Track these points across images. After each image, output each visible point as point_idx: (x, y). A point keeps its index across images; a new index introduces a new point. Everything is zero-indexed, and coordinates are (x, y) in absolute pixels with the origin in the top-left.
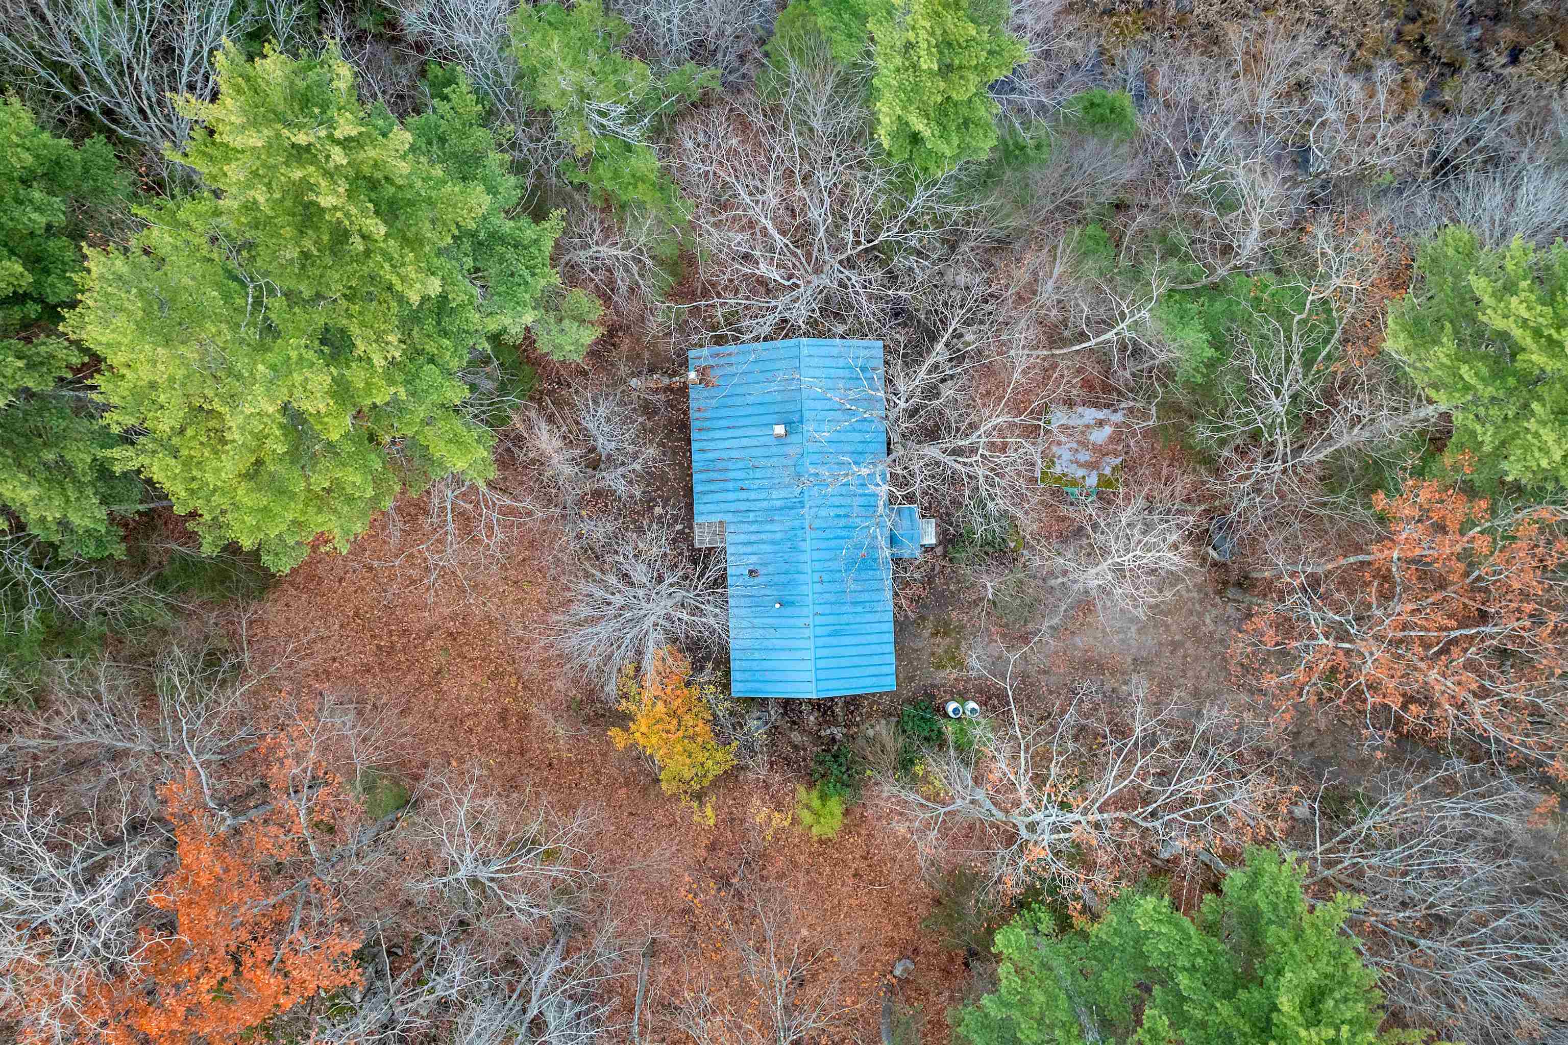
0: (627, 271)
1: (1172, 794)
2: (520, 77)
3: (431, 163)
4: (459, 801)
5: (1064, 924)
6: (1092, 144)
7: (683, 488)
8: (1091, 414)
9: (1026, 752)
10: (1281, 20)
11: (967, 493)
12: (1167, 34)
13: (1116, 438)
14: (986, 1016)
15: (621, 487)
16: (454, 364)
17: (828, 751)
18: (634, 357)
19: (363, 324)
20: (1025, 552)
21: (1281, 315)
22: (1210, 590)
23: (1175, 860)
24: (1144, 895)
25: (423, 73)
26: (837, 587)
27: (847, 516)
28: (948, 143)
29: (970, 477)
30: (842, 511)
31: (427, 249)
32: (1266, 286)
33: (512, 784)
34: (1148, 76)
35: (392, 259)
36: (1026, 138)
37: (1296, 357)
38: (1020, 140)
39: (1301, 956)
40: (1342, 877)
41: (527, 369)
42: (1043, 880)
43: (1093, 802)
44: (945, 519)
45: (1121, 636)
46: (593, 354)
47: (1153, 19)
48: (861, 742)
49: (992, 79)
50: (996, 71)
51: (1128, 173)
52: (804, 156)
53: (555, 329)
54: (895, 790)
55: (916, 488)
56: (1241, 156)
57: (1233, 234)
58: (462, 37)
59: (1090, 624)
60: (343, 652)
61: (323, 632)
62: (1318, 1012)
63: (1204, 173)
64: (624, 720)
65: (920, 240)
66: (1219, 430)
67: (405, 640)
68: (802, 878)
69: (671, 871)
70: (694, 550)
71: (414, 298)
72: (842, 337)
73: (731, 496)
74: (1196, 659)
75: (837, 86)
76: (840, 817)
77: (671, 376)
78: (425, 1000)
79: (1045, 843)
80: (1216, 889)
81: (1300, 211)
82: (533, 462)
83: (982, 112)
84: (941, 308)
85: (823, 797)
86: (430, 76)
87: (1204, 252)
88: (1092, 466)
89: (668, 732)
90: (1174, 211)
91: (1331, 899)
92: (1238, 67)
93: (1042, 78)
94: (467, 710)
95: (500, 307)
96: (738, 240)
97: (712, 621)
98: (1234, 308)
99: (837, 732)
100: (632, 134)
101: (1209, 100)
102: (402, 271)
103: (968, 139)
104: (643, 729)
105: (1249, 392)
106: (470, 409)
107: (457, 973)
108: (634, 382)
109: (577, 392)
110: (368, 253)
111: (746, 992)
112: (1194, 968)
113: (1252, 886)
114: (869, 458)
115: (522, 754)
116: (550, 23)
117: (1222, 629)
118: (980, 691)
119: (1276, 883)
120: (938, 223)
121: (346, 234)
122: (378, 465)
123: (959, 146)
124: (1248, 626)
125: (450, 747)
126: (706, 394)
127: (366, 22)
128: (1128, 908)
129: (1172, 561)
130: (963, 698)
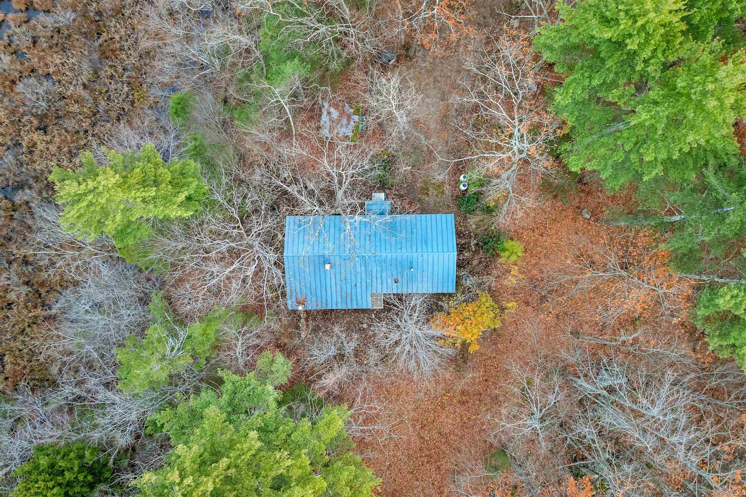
0: (249, 339)
1: (506, 85)
2: (154, 389)
3: (193, 433)
4: (503, 426)
5: (567, 138)
6: (196, 114)
7: (355, 313)
8: (325, 118)
9: (484, 154)
10: (139, 22)
11: (360, 178)
12: (144, 76)
13: (336, 106)
14: (610, 176)
15: (353, 345)
16: (292, 425)
17: (482, 247)
18: (291, 336)
19: (271, 470)
20: (389, 151)
21: (280, 26)
22: (410, 64)
23: (538, 84)
24: (553, 99)
25: (151, 436)
26: (404, 241)
27: (370, 236)
28: (191, 183)
29: (352, 177)
30: (368, 238)
31: (235, 437)
32: (265, 33)
33: (495, 399)
34: (164, 86)
35: (239, 455)
36: (190, 145)
37: (300, 20)
38: (192, 148)
39: (585, 27)
40: (547, 5)
41: (295, 387)
42: (546, 148)
43: (509, 123)
44: (373, 189)
45: (431, 106)
46: (289, 356)
47: (136, 83)
48: (478, 231)
49: (161, 160)
50: (158, 159)
51: (209, 97)
52: (196, 252)
53: (276, 375)
54: (502, 217)
55: (356, 202)
56: (203, 43)
57: (240, 48)
58: (133, 417)
59: (424, 121)
60: (430, 480)
61: (420, 489)
62: (612, 19)
63: (211, 61)
64: (465, 345)
65: (238, 197)
66: (333, 58)
67: (425, 450)
68: (543, 261)
69: (538, 324)
70: (384, 309)
71: (259, 444)
72: (284, 236)
73: (359, 290)
74: (442, 71)
75: (162, 235)
76: (514, 242)
77: (301, 318)
78: (598, 445)
79: (528, 146)
80: (551, 65)
81: (230, 16)
82: (340, 387)
83: (177, 166)
84: (271, 189)
85: (504, 250)
86: (152, 433)
87: (248, 62)
88: (349, 118)
89: (471, 324)
90: (228, 76)
91: (558, 12)
92: (161, 43)
93: (162, 137)
94: (459, 420)
95: (265, 402)
96: (235, 285)
97: (418, 302)
98: (276, 48)
99: (473, 242)
100: (183, 334)
101: (176, 57)
102: (245, 450)
103: (190, 173)
104: (470, 336)
105: (316, 43)
106: (314, 417)
107: (586, 430)
108: (303, 336)
109: (307, 364)
110: (236, 467)
111: (597, 289)
112: (590, 77)
113: (551, 49)
114: (343, 225)
115: (481, 394)
116: (128, 373)
117: (429, 59)
118: (455, 174)
119: (550, 37)
120: (230, 188)
121: (227, 477)
122: (340, 463)
123: (193, 178)
124: (427, 46)
125: (476, 429)
126: (309, 302)
127: (125, 463)
128: (560, 107)
129: (395, 82)
130: (458, 182)
